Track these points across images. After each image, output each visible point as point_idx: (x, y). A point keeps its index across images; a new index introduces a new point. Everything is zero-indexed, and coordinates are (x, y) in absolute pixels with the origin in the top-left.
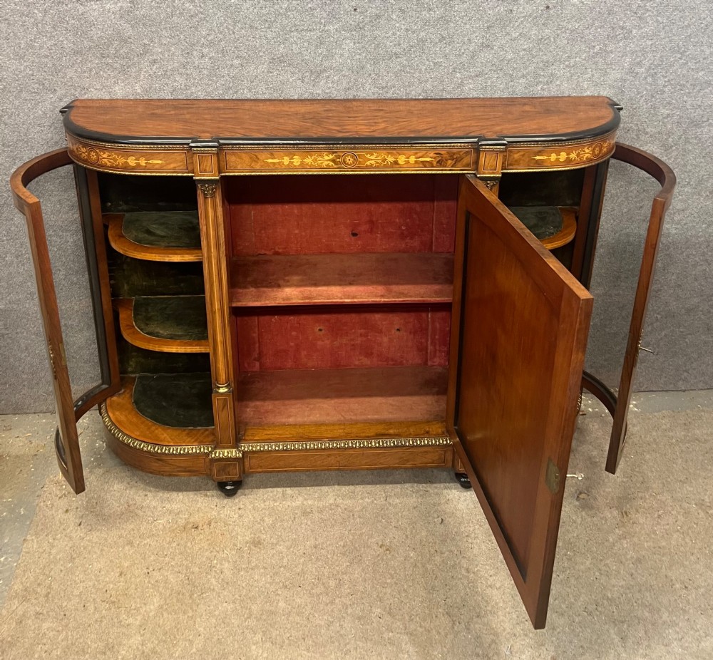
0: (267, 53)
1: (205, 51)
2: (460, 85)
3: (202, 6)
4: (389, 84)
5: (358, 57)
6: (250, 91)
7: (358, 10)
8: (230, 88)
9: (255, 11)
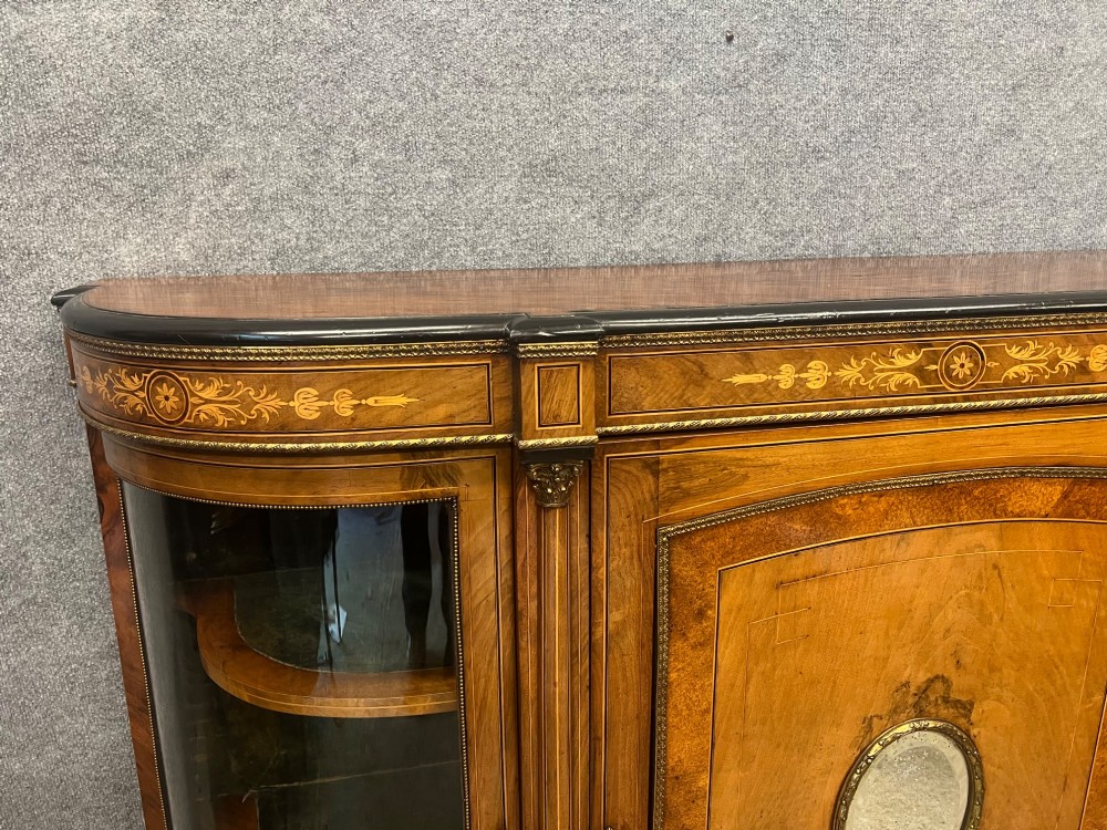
0: (516, 149)
1: (362, 146)
2: (952, 224)
3: (356, 22)
4: (799, 224)
5: (730, 158)
6: (473, 250)
7: (735, 41)
8: (423, 245)
9: (491, 37)
